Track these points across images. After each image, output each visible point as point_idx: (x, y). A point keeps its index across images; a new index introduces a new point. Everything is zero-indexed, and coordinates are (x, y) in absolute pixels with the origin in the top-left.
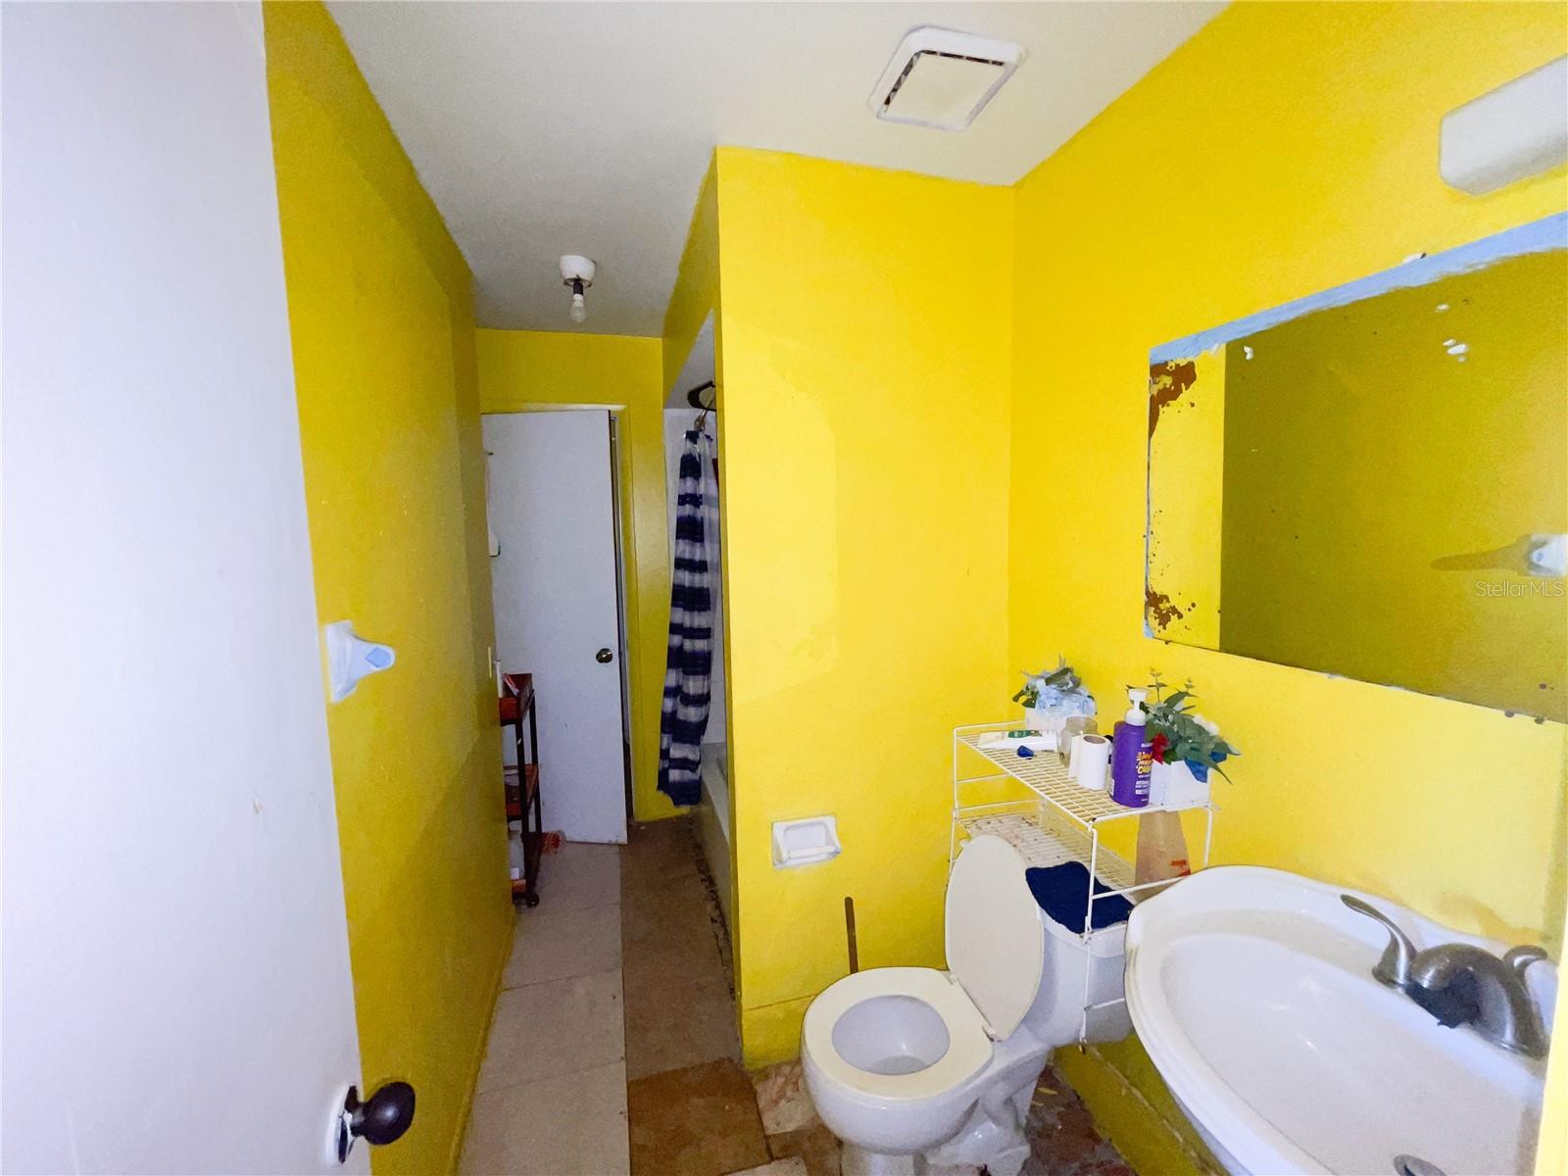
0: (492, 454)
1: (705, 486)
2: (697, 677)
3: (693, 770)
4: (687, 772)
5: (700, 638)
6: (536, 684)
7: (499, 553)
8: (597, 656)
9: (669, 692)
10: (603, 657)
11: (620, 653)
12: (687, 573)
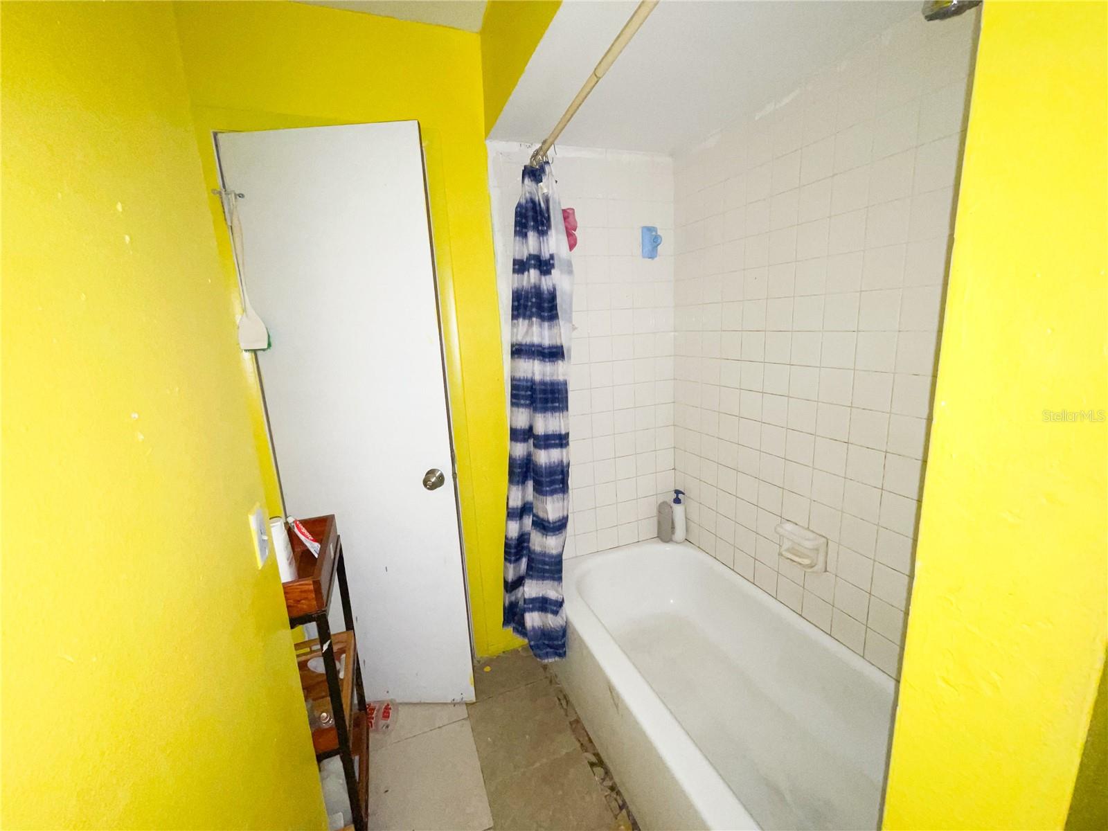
0: (241, 196)
1: (555, 243)
2: (555, 496)
3: (556, 613)
4: (550, 616)
5: (555, 446)
6: (341, 527)
7: (269, 345)
8: (425, 483)
9: (513, 514)
10: (433, 481)
11: (454, 474)
12: (536, 362)
